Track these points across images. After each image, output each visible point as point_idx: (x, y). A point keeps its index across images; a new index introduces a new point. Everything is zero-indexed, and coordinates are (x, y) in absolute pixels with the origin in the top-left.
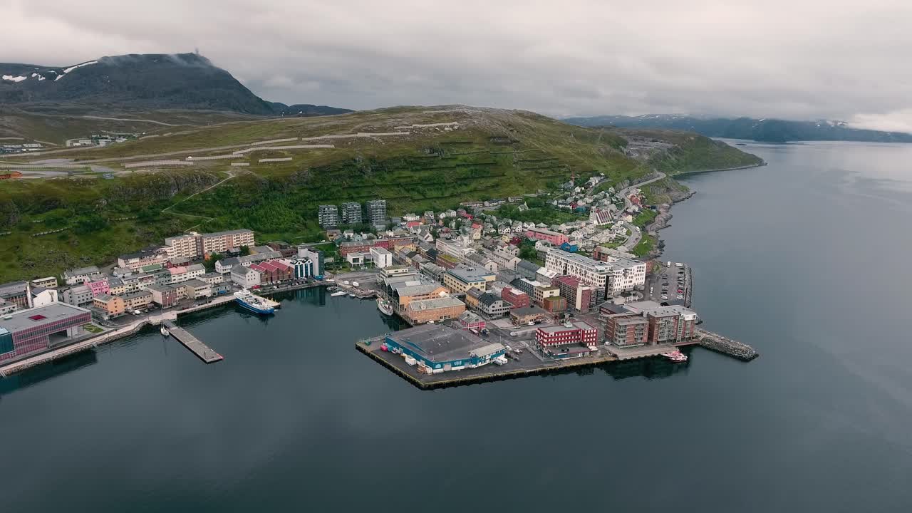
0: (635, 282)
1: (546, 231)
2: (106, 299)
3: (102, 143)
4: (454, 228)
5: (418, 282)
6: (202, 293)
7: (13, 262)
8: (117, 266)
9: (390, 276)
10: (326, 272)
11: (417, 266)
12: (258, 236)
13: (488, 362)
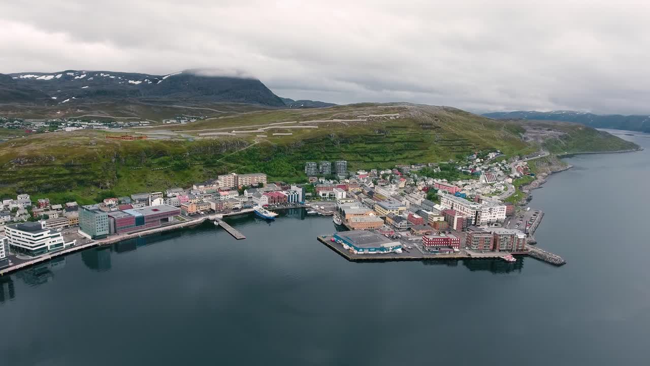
0: (497, 217)
1: (446, 184)
2: (187, 204)
3: (183, 122)
4: (388, 180)
5: (358, 207)
6: (237, 206)
7: (142, 183)
8: (193, 189)
9: (342, 203)
10: (306, 200)
11: (360, 199)
12: (269, 178)
13: (390, 251)
